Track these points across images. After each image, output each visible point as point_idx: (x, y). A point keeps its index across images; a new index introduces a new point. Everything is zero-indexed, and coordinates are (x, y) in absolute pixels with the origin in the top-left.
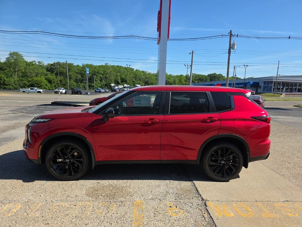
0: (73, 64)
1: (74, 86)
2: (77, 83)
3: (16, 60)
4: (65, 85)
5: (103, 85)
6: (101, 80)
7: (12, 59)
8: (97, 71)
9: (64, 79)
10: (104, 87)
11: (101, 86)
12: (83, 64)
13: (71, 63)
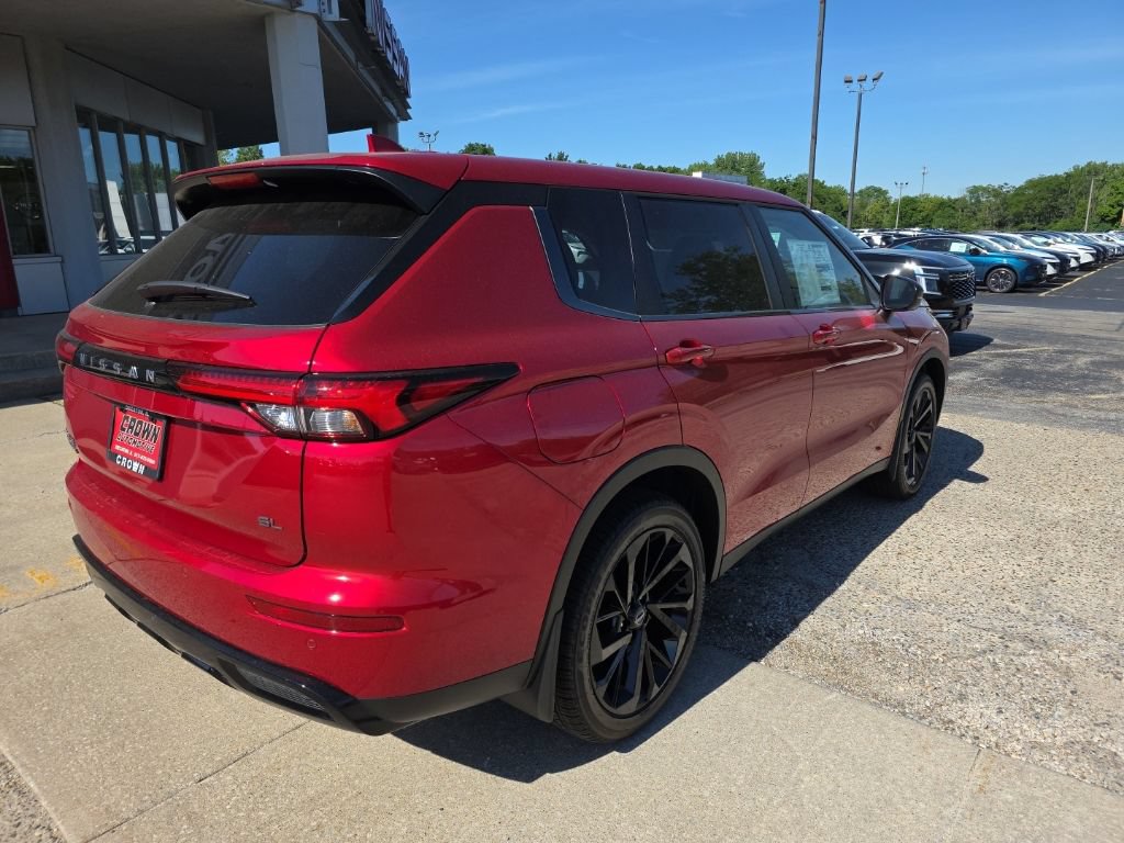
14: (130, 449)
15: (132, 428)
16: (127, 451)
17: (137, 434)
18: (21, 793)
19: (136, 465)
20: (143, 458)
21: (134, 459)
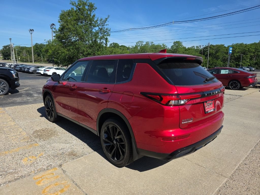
0: (224, 45)
1: (220, 65)
2: (224, 63)
3: (177, 47)
4: (212, 65)
5: (253, 64)
6: (252, 58)
7: (175, 47)
8: (247, 50)
9: (212, 59)
10: (253, 65)
11: (250, 64)
12: (233, 44)
13: (222, 44)
14: (209, 109)
15: (207, 105)
16: (208, 110)
17: (209, 106)
18: (220, 191)
19: (212, 110)
20: (212, 108)
21: (211, 110)
